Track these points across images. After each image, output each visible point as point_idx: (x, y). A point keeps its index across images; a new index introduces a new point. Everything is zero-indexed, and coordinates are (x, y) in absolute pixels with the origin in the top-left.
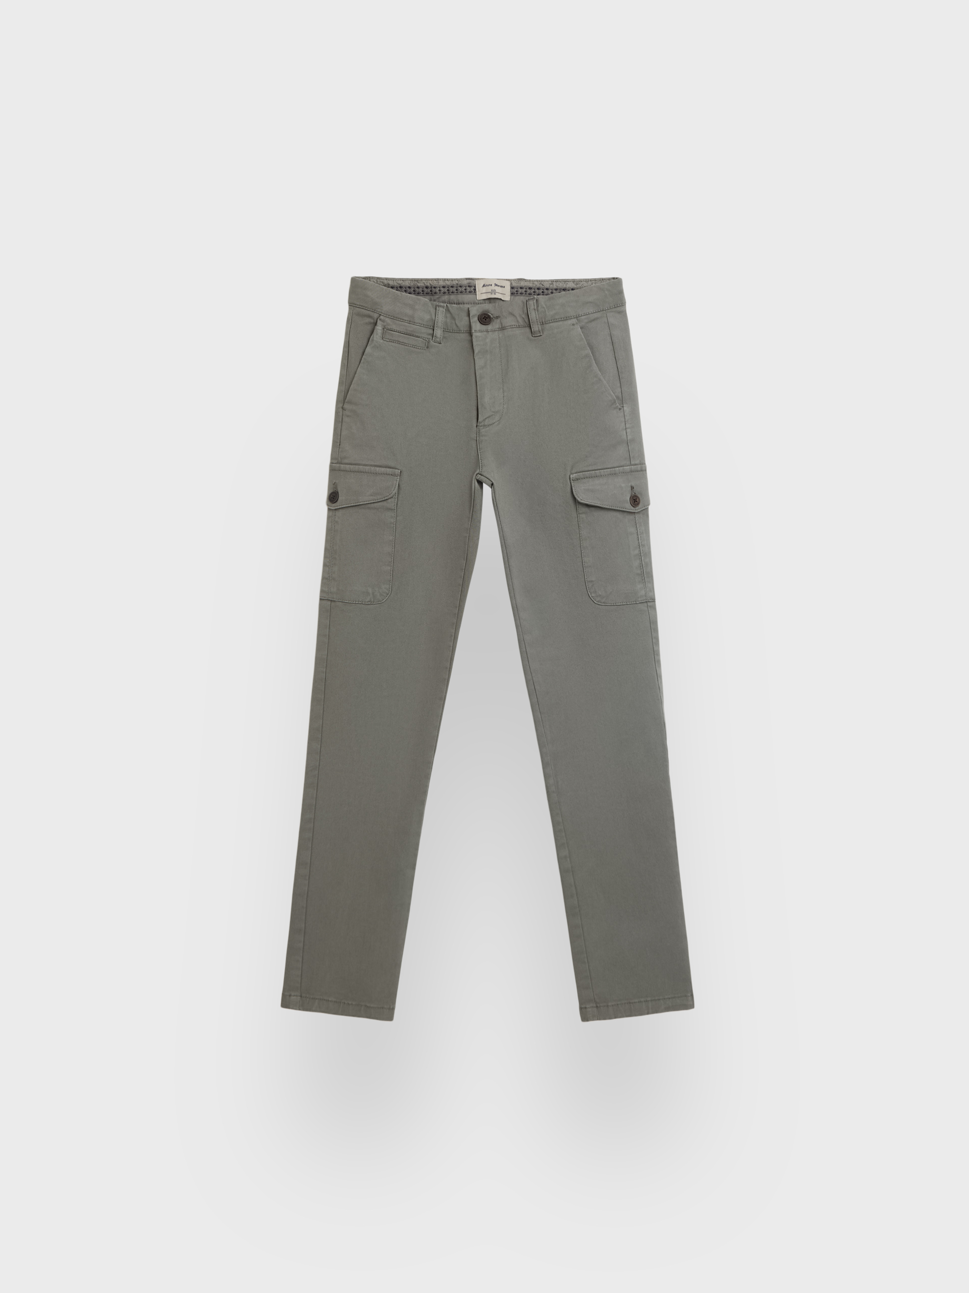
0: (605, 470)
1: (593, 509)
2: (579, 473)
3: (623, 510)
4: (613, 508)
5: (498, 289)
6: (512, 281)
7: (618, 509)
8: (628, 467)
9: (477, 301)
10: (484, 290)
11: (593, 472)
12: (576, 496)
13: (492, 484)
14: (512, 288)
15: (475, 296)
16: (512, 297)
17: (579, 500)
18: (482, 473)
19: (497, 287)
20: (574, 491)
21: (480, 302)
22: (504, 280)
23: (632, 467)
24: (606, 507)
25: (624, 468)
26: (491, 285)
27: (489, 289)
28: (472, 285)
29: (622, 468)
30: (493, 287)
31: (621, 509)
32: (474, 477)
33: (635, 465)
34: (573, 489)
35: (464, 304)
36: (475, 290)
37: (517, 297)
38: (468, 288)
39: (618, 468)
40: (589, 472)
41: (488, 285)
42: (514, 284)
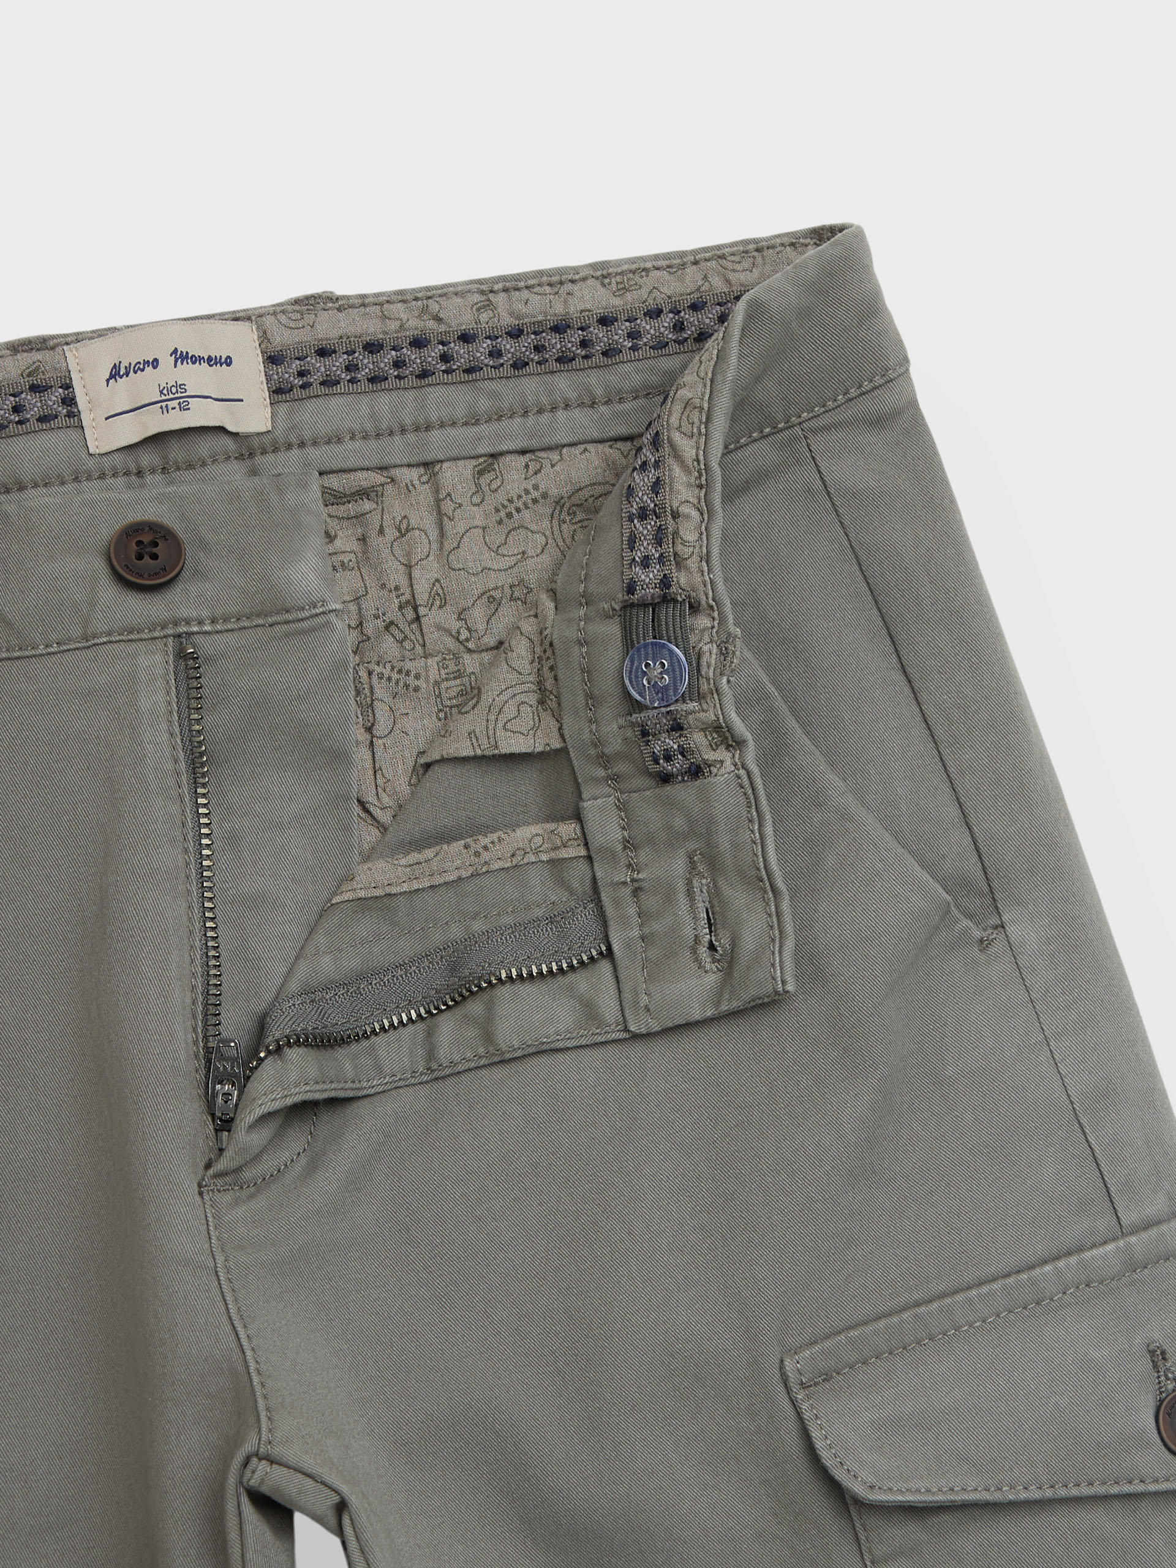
0: (974, 1292)
1: (946, 1518)
2: (827, 1337)
3: (1127, 1489)
4: (1062, 1492)
5: (195, 378)
6: (269, 321)
7: (1098, 1489)
8: (1110, 1247)
9: (91, 463)
10: (123, 393)
11: (906, 1315)
12: (839, 1474)
13: (341, 1507)
14: (273, 359)
15: (73, 434)
16: (283, 408)
17: (857, 1488)
18: (277, 1451)
19: (186, 368)
20: (819, 1444)
21: (107, 462)
22: (222, 317)
23: (1133, 1239)
24: (1023, 1496)
25: (1087, 1255)
26: (155, 363)
27: (147, 385)
28: (49, 376)
29: (1073, 1260)
30: (169, 373)
31: (1115, 1490)
32: (232, 1480)
33: (1147, 1225)
34: (815, 1434)
35: (22, 488)
36: (69, 401)
37: (311, 406)
38: (28, 398)
39: (1048, 1268)
40: (882, 1324)
41: (140, 367)
42: (282, 338)
